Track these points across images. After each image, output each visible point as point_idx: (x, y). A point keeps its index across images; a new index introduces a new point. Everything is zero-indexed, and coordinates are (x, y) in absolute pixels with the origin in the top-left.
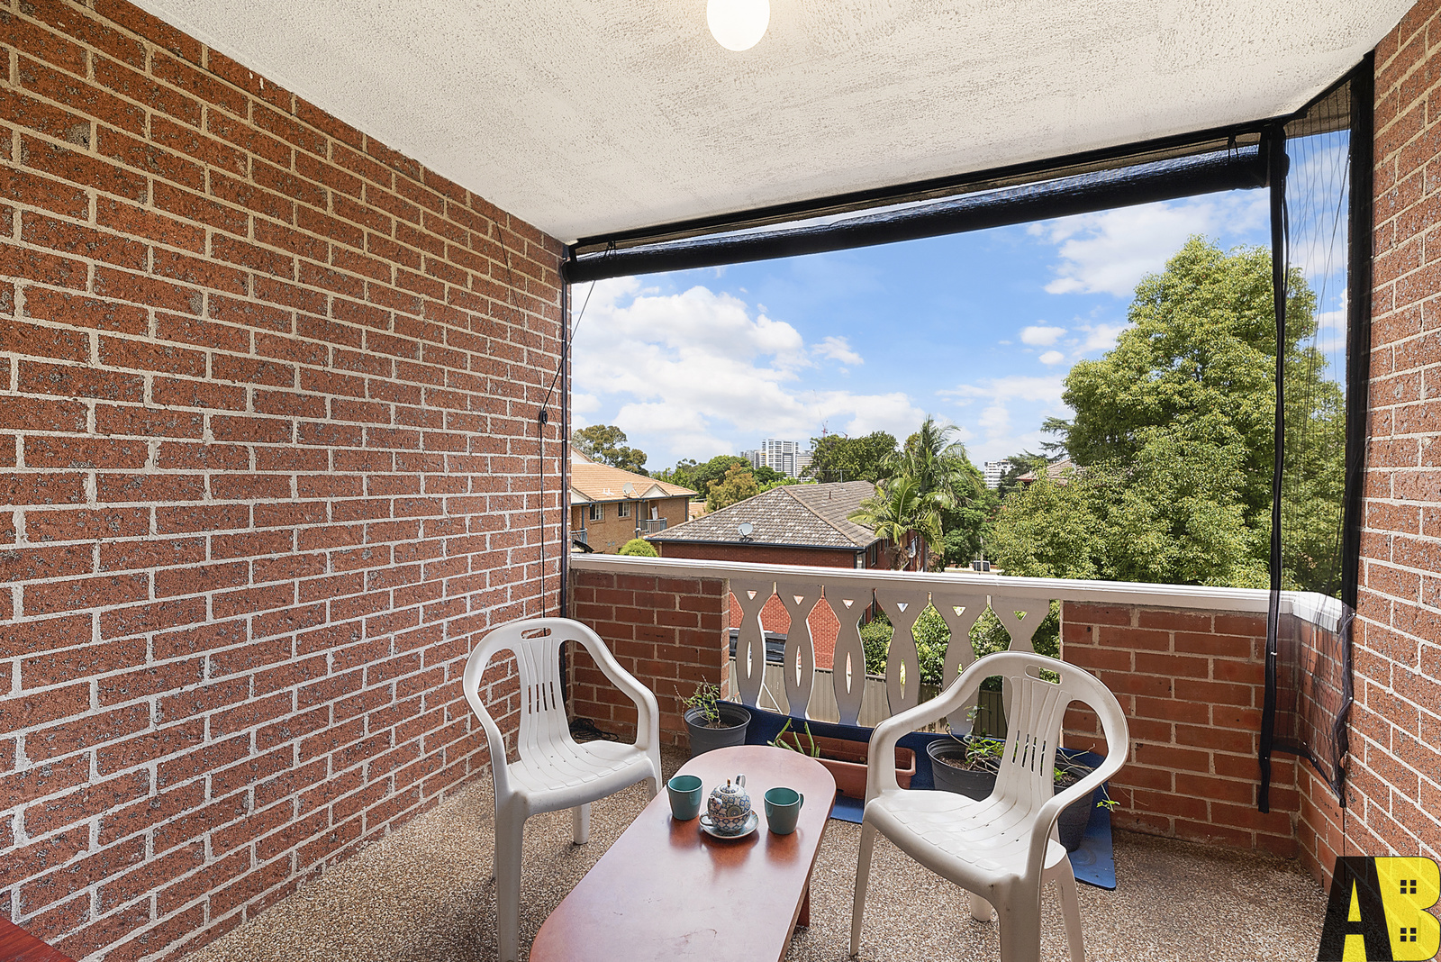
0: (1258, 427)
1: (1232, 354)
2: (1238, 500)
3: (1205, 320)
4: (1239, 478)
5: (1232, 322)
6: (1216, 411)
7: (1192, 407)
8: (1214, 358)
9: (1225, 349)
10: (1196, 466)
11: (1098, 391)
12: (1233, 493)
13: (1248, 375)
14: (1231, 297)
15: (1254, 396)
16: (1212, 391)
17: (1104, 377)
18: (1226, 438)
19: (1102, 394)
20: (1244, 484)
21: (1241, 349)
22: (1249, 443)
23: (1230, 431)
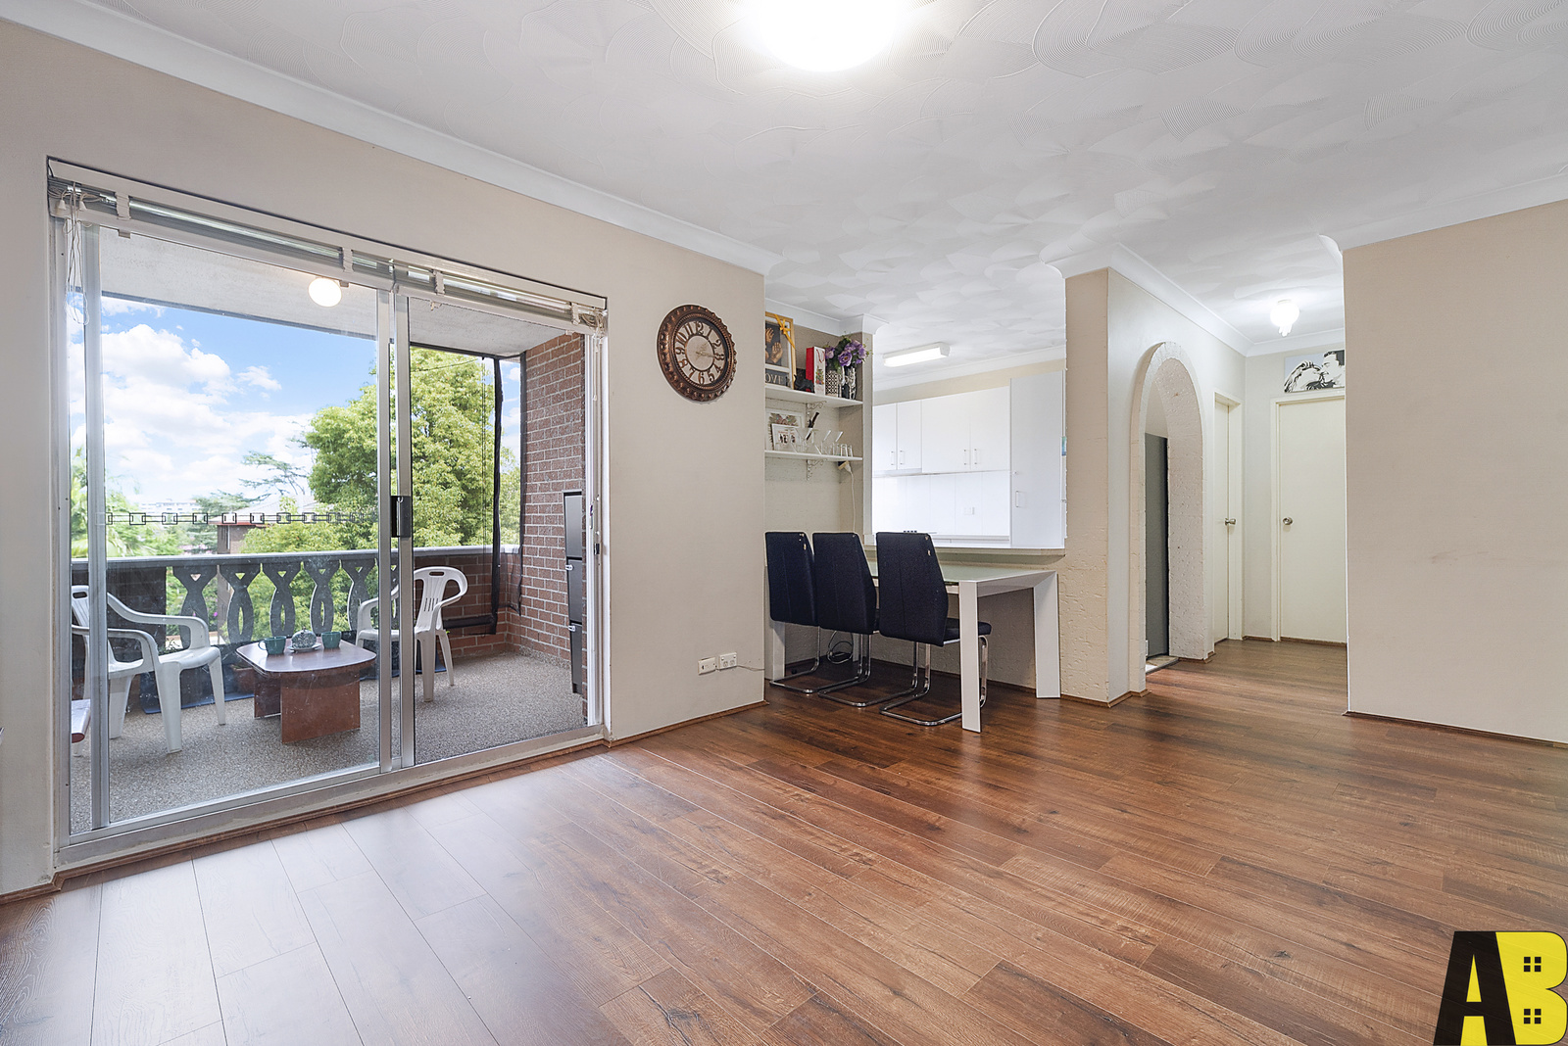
0: (469, 476)
1: (452, 419)
2: (457, 530)
3: (432, 389)
4: (458, 514)
5: (450, 395)
6: (442, 462)
7: (424, 457)
8: (440, 420)
9: (448, 415)
10: (429, 504)
11: (347, 436)
12: (454, 525)
13: (462, 437)
14: (450, 375)
15: (467, 452)
16: (439, 446)
17: (352, 424)
18: (448, 483)
19: (350, 439)
20: (460, 518)
21: (457, 416)
22: (464, 488)
23: (451, 478)
